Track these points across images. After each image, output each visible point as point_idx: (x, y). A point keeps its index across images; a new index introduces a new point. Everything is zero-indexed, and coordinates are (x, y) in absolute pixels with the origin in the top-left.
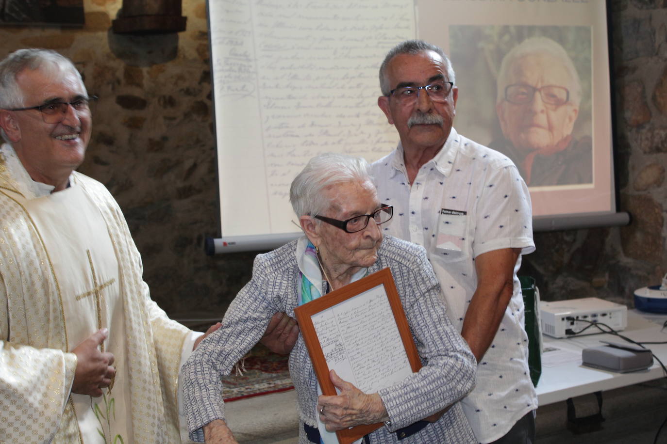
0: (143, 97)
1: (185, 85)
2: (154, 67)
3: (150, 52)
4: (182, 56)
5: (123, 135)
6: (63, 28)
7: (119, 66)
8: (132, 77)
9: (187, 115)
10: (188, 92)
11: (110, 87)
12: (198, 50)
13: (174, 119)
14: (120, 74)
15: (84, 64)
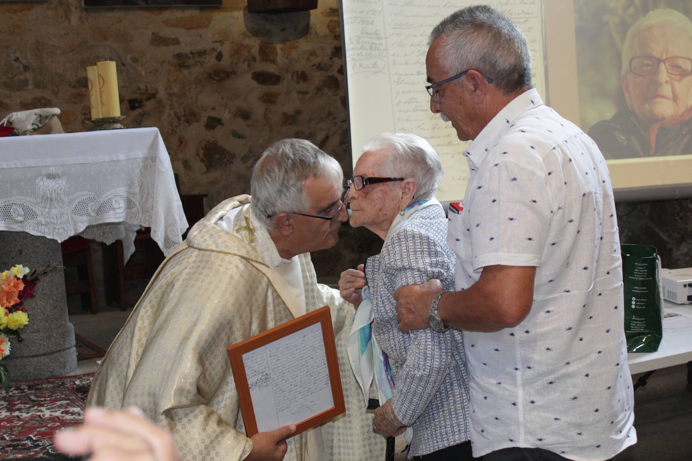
0: (277, 73)
1: (317, 60)
2: (288, 43)
3: (283, 30)
4: (314, 32)
5: (259, 109)
6: (201, 9)
7: (254, 43)
8: (266, 54)
9: (318, 89)
10: (319, 67)
11: (246, 63)
12: (328, 26)
13: (307, 93)
14: (255, 51)
15: (221, 43)
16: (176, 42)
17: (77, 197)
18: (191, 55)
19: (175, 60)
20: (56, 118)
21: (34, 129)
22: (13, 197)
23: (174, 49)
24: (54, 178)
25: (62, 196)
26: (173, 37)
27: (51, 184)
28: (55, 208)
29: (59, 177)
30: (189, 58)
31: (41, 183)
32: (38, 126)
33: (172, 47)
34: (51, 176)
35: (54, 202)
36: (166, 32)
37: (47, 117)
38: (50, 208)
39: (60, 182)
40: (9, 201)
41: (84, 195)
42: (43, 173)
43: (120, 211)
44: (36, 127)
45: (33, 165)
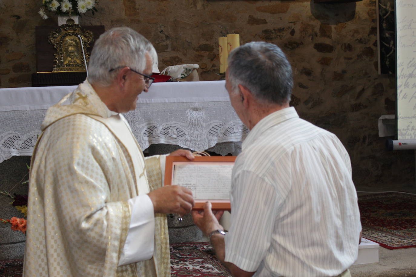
0: (331, 45)
1: (359, 37)
2: (339, 24)
3: (337, 15)
4: (358, 17)
5: (318, 69)
7: (317, 24)
8: (324, 32)
9: (359, 56)
10: (360, 41)
11: (311, 37)
12: (368, 13)
13: (351, 59)
14: (317, 29)
15: (294, 23)
16: (264, 22)
17: (211, 124)
18: (274, 31)
19: (263, 34)
20: (196, 70)
21: (182, 78)
22: (171, 122)
23: (263, 27)
24: (197, 111)
25: (202, 123)
26: (263, 19)
27: (195, 114)
28: (197, 130)
29: (200, 110)
30: (272, 33)
31: (189, 114)
32: (185, 75)
33: (261, 25)
34: (195, 109)
35: (197, 126)
36: (259, 15)
37: (190, 70)
38: (194, 130)
39: (201, 113)
40: (168, 124)
41: (216, 123)
42: (191, 107)
43: (238, 134)
44: (183, 76)
45: (185, 101)
